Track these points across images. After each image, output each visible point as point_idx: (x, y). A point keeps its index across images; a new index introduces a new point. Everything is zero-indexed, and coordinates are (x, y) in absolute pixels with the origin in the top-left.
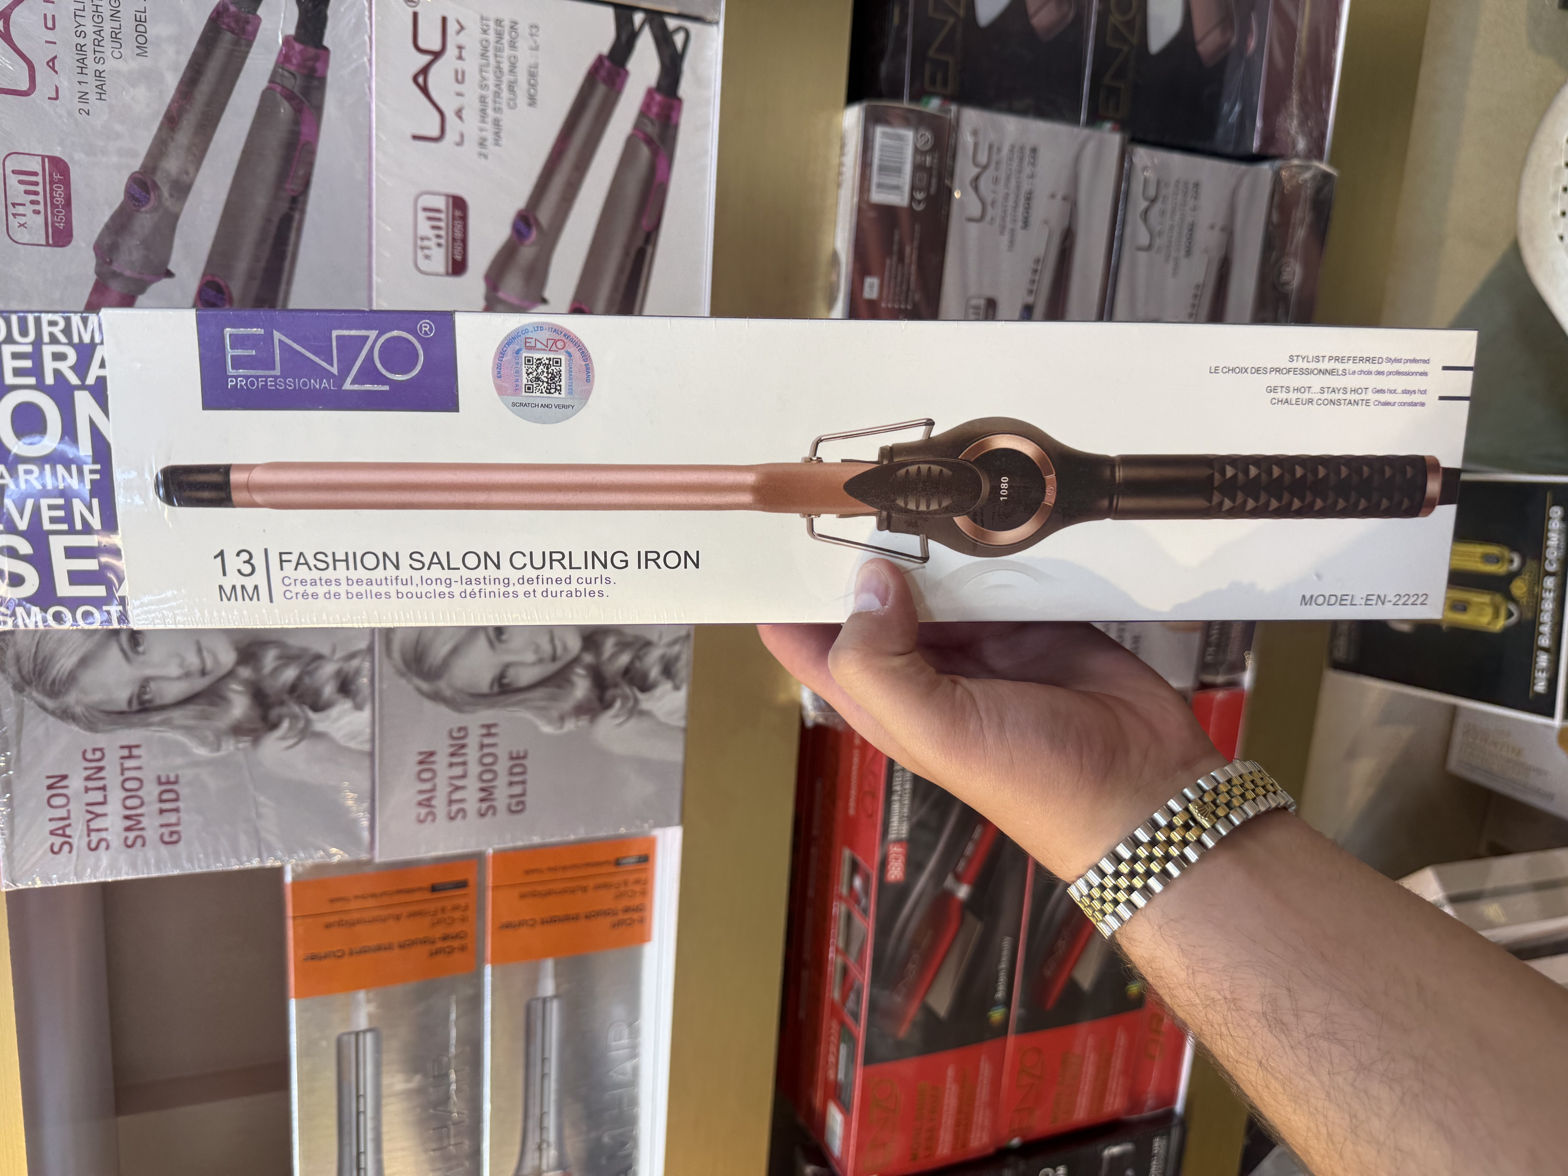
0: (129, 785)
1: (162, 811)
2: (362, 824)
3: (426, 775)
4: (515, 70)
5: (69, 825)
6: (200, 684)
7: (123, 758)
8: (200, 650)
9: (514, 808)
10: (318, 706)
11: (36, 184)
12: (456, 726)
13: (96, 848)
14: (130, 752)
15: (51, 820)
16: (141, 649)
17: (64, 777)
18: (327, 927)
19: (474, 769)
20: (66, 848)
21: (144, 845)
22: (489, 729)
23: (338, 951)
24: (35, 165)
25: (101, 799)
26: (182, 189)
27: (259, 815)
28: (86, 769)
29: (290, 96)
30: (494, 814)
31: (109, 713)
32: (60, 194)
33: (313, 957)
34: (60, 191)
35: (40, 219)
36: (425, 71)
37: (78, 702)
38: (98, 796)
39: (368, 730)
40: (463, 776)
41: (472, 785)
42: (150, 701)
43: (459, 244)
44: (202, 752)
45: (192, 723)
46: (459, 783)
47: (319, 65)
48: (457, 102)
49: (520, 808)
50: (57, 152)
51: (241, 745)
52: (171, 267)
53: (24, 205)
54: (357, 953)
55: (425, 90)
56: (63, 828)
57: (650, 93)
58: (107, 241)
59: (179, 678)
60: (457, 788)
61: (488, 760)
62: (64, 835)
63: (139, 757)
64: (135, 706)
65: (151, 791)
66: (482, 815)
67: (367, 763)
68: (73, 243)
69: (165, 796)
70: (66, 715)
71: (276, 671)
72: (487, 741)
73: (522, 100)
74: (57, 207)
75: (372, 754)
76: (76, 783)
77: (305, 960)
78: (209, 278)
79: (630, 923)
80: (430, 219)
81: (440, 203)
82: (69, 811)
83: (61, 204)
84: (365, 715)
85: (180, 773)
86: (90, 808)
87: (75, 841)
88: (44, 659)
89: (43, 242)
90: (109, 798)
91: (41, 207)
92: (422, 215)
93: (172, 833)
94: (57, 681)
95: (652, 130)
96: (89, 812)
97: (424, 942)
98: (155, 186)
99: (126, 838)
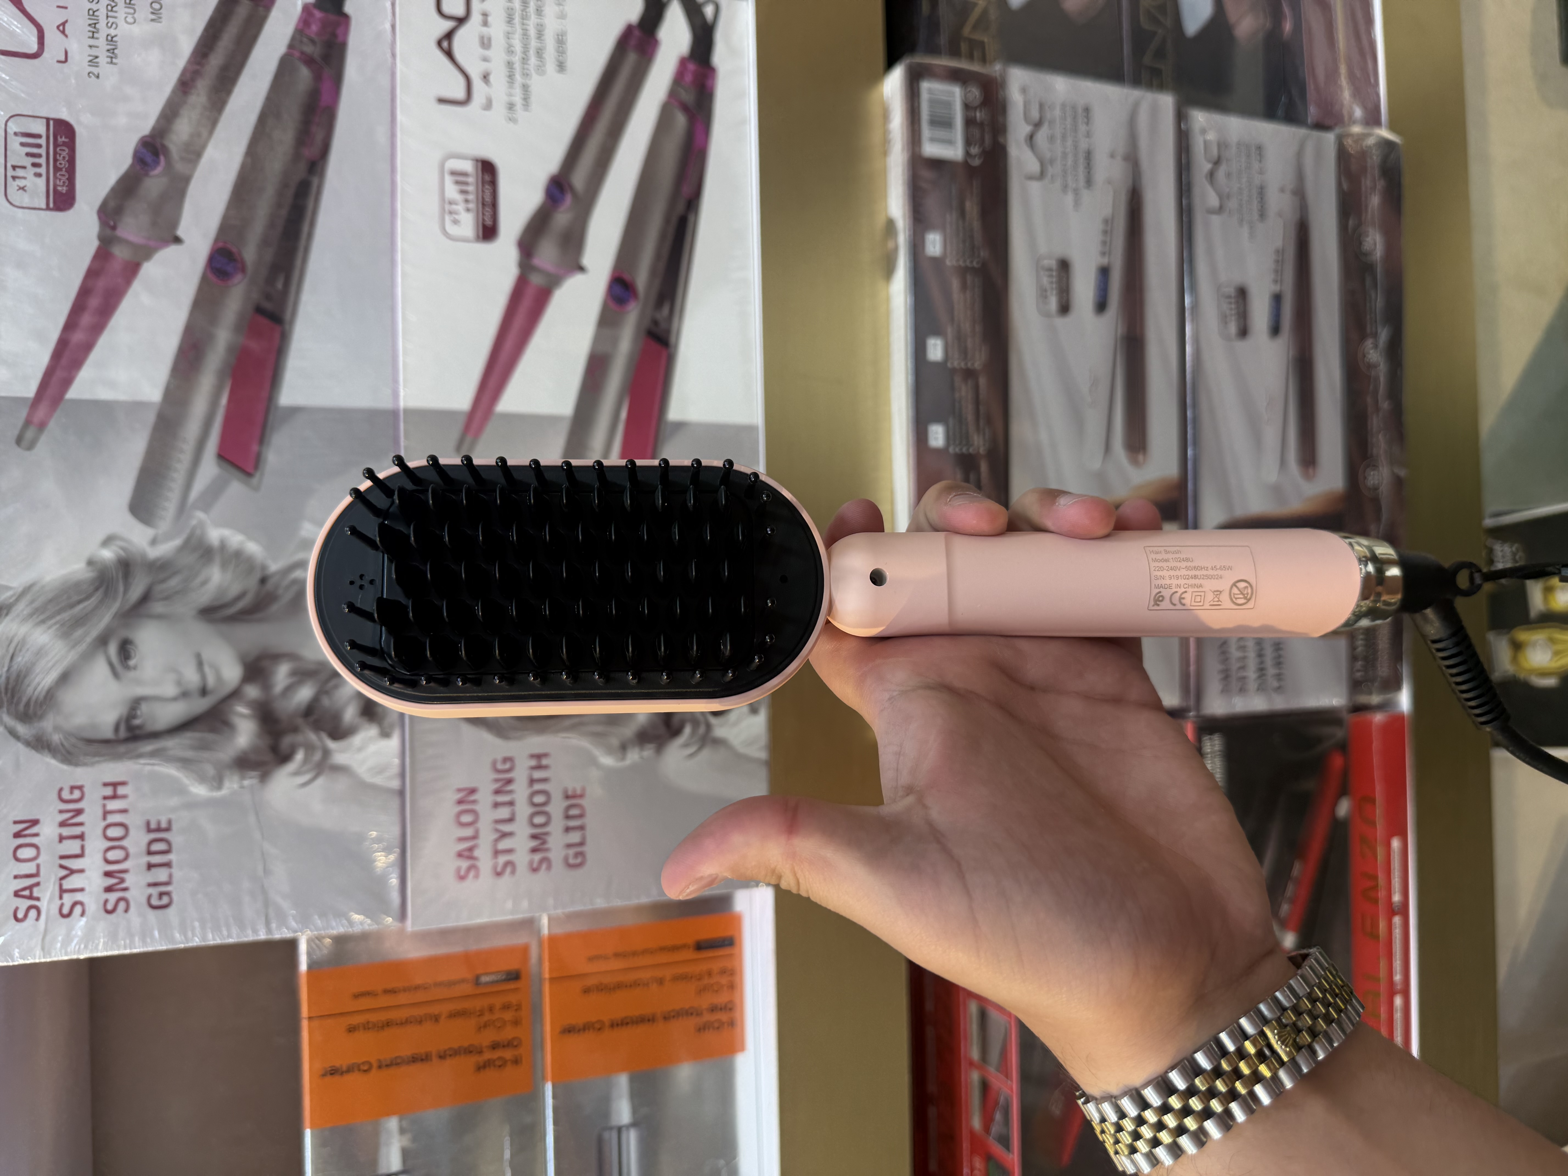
0: (113, 832)
1: (150, 866)
2: (391, 882)
3: (467, 818)
4: (542, 38)
5: (38, 884)
6: (200, 705)
7: (105, 798)
8: (200, 664)
9: (572, 861)
10: (339, 732)
11: (39, 146)
12: (499, 757)
13: (69, 915)
14: (115, 791)
15: (16, 877)
16: (132, 663)
17: (35, 822)
18: (350, 1031)
19: (523, 810)
20: (33, 913)
21: (126, 910)
22: (539, 760)
23: (363, 1063)
24: (39, 128)
25: (78, 851)
26: (194, 153)
27: (266, 871)
28: (61, 812)
29: (309, 61)
30: (549, 867)
31: (90, 741)
32: (64, 158)
33: (334, 1072)
34: (64, 154)
35: (41, 182)
36: (449, 36)
37: (57, 728)
38: (73, 847)
39: (396, 761)
40: (511, 820)
41: (522, 831)
42: (139, 727)
43: (488, 210)
44: (200, 790)
45: (190, 754)
46: (506, 828)
47: (340, 31)
48: (483, 66)
49: (579, 860)
50: (64, 115)
51: (246, 783)
52: (181, 232)
53: (24, 168)
54: (387, 1066)
55: (449, 54)
56: (30, 888)
57: (683, 63)
58: (112, 204)
59: (175, 699)
60: (505, 835)
61: (539, 799)
62: (31, 897)
63: (124, 797)
64: (123, 734)
65: (137, 841)
66: (535, 870)
67: (395, 803)
68: (77, 205)
69: (156, 847)
70: (40, 744)
71: (289, 689)
72: (537, 775)
73: (550, 66)
74: (61, 169)
75: (401, 793)
76: (48, 830)
77: (324, 1075)
78: (220, 245)
79: (719, 1026)
80: (457, 183)
81: (468, 166)
82: (38, 866)
83: (65, 166)
84: (394, 743)
85: (173, 816)
86: (65, 862)
87: (43, 905)
88: (18, 676)
89: (44, 206)
90: (87, 851)
91: (43, 170)
92: (449, 180)
93: (161, 895)
94: (32, 704)
95: (688, 97)
96: (62, 867)
97: (469, 1051)
98: (166, 151)
99: (106, 902)
